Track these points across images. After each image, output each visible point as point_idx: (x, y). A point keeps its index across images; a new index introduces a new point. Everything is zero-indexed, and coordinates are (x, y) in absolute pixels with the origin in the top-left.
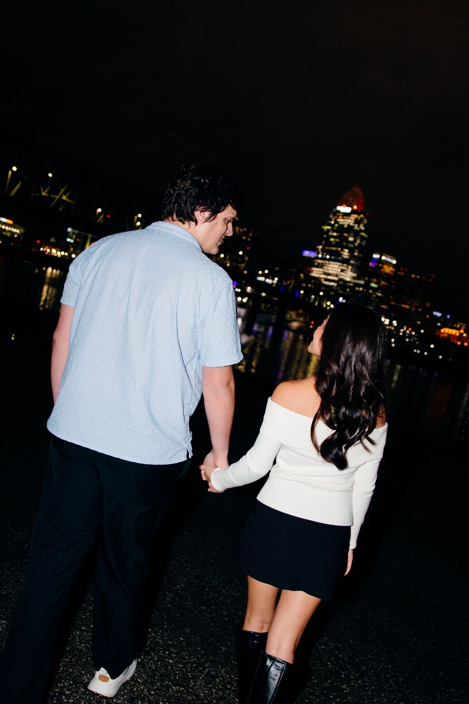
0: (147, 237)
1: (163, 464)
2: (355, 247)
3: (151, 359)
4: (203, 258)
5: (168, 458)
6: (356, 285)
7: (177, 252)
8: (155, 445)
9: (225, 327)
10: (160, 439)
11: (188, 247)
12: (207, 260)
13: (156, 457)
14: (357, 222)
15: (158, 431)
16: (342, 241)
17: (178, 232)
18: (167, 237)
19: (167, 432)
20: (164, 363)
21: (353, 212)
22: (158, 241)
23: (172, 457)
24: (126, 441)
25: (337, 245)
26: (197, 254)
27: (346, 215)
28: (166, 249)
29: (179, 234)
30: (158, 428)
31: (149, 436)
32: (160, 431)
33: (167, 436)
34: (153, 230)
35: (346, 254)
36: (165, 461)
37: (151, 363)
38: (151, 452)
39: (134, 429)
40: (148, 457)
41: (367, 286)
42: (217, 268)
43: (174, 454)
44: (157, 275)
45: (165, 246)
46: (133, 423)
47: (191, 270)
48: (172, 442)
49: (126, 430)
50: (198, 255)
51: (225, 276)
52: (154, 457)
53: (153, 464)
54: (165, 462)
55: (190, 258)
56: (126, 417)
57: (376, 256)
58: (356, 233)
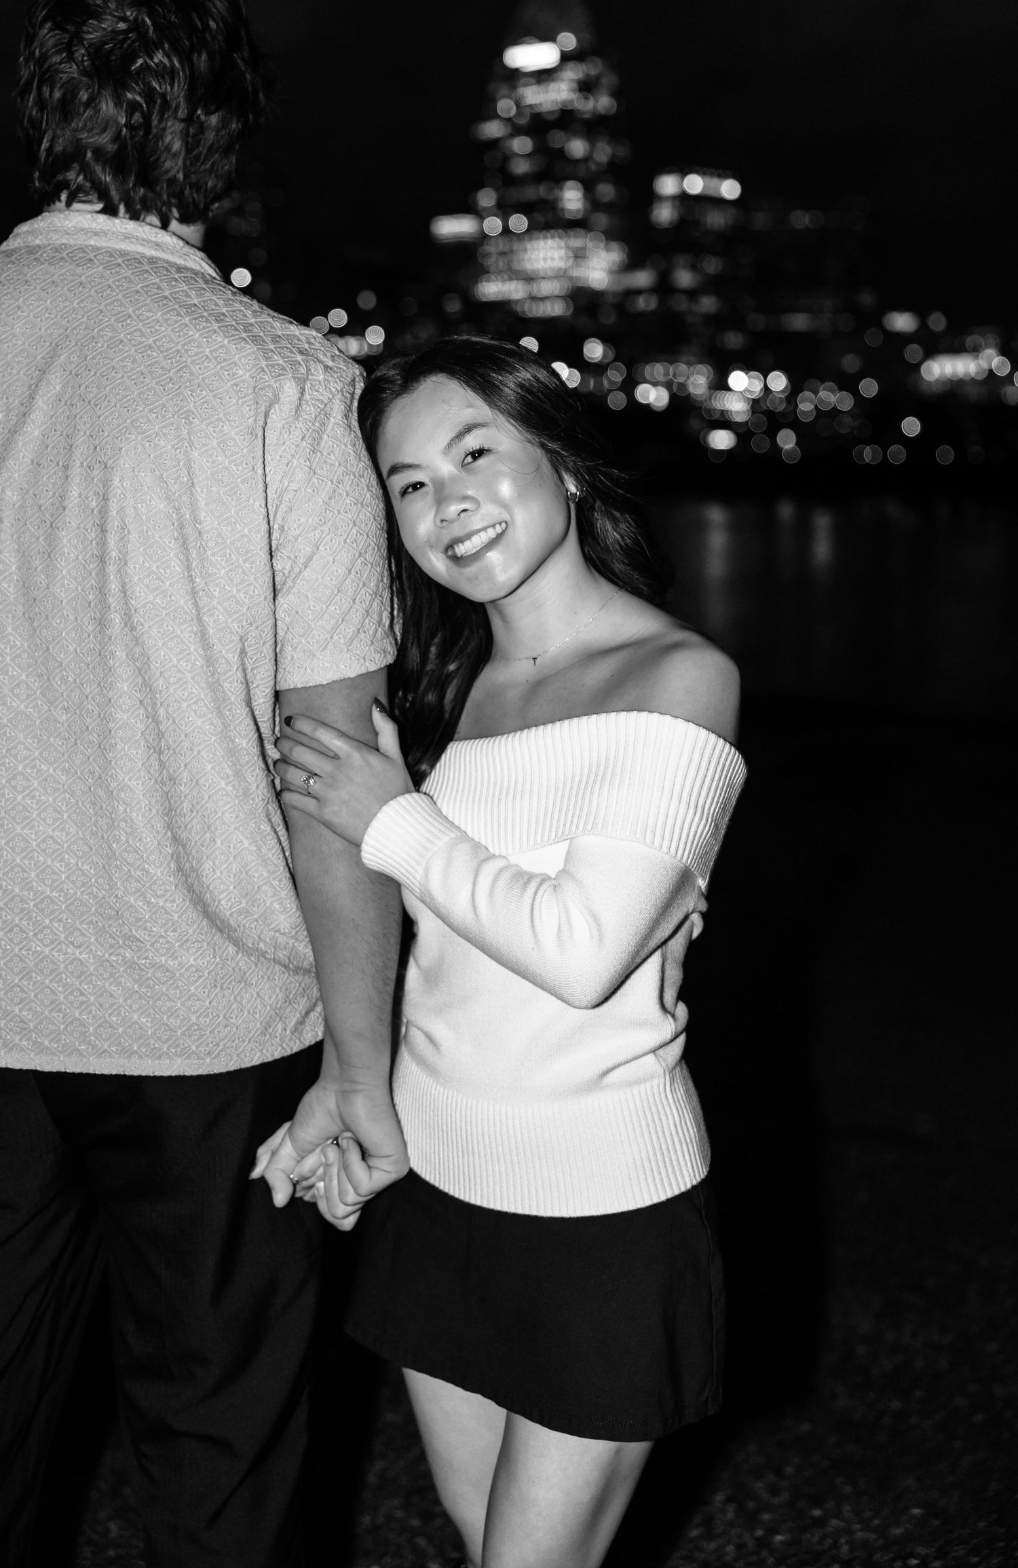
0: (15, 278)
1: (277, 1056)
3: (141, 702)
4: (238, 306)
5: (288, 1032)
6: (632, 293)
7: (142, 306)
8: (232, 998)
9: (354, 531)
10: (245, 973)
11: (176, 280)
12: (254, 312)
13: (247, 1040)
14: (586, 87)
15: (231, 949)
17: (127, 238)
18: (91, 260)
19: (262, 945)
20: (185, 705)
21: (566, 58)
22: (62, 281)
23: (302, 1022)
24: (131, 1007)
25: (538, 177)
26: (214, 298)
27: (543, 76)
28: (100, 304)
29: (132, 242)
30: (229, 938)
31: (206, 974)
32: (237, 943)
33: (265, 958)
34: (32, 250)
35: (572, 198)
36: (281, 1045)
37: (148, 717)
38: (226, 1026)
39: (146, 958)
40: (222, 1044)
41: (664, 287)
42: (297, 333)
43: (303, 1012)
44: (90, 402)
45: (92, 292)
46: (138, 940)
47: (207, 357)
48: (289, 975)
49: (122, 969)
50: (221, 302)
51: (329, 354)
52: (243, 1041)
53: (244, 1066)
54: (283, 1048)
55: (195, 319)
56: (110, 926)
57: (668, 185)
58: (593, 127)
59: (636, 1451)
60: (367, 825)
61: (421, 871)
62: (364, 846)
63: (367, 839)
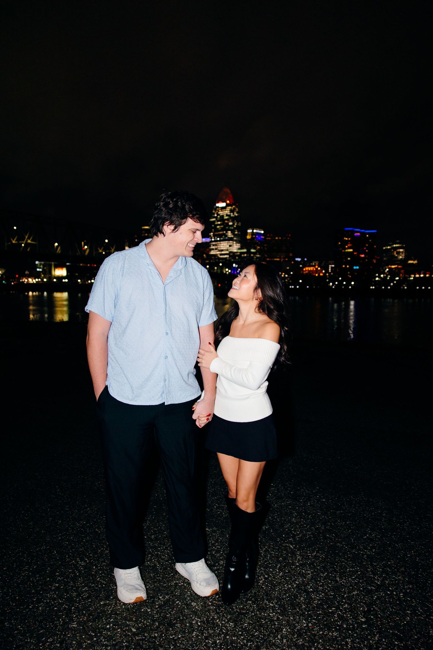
2: (235, 228)
6: (242, 253)
14: (232, 211)
16: (225, 227)
21: (228, 205)
25: (223, 230)
27: (223, 208)
35: (229, 234)
41: (249, 252)
57: (250, 231)
58: (233, 219)
59: (263, 463)
60: (210, 365)
61: (221, 371)
62: (210, 369)
63: (210, 367)
